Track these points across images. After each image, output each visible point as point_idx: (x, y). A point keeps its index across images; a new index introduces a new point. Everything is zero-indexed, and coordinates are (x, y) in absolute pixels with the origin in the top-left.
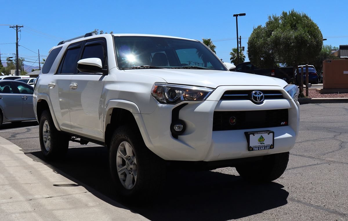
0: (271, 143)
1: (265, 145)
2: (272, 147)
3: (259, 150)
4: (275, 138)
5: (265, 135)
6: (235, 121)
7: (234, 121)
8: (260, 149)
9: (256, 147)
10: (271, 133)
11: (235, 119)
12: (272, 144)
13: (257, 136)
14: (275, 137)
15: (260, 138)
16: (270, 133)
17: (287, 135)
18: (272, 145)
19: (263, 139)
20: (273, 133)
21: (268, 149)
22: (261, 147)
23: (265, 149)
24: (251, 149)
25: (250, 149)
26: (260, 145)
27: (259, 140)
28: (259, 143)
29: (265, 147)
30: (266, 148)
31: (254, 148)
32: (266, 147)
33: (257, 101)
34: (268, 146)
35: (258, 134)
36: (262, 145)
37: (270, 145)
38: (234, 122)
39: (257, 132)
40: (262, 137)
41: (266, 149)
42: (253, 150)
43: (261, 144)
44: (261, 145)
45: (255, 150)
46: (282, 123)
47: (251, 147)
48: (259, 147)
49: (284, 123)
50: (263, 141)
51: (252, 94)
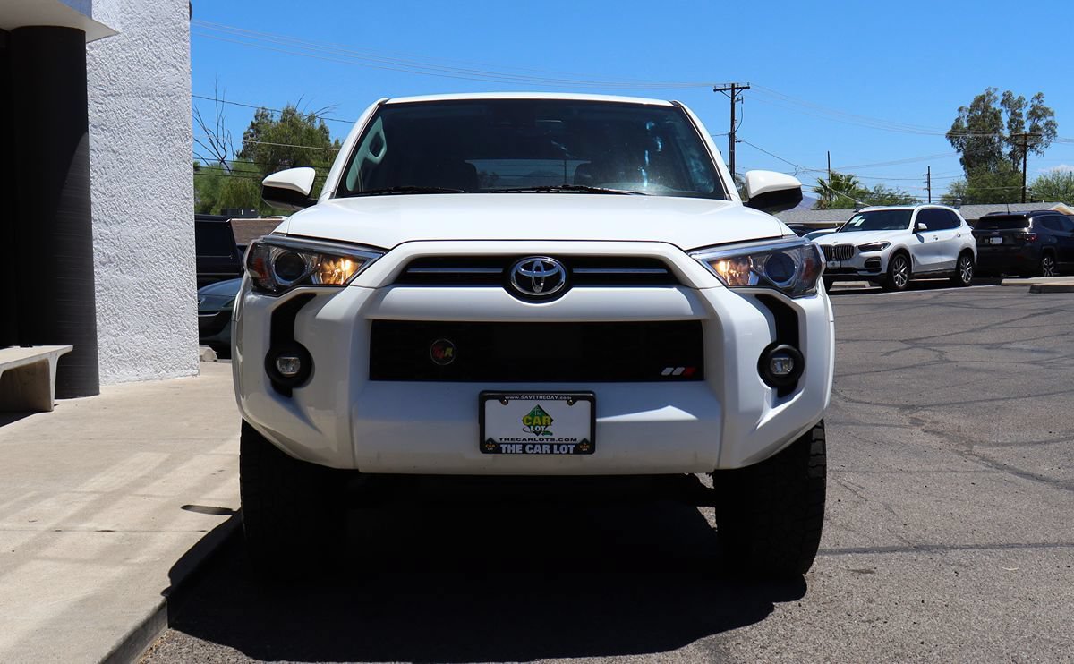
0: (582, 433)
1: (553, 440)
2: (587, 447)
3: (524, 452)
4: (598, 420)
5: (554, 407)
6: (452, 353)
7: (449, 352)
8: (530, 449)
9: (512, 442)
10: (578, 402)
11: (451, 346)
12: (588, 438)
13: (523, 407)
14: (600, 417)
15: (532, 414)
16: (575, 399)
17: (671, 413)
18: (585, 440)
19: (544, 418)
20: (593, 401)
21: (568, 452)
22: (534, 445)
23: (552, 452)
24: (491, 448)
25: (485, 445)
26: (533, 436)
27: (528, 421)
28: (527, 429)
29: (552, 445)
30: (558, 449)
31: (504, 446)
32: (559, 445)
33: (533, 291)
34: (567, 445)
35: (520, 399)
36: (541, 436)
37: (579, 441)
38: (448, 358)
39: (517, 395)
40: (541, 412)
41: (555, 451)
42: (498, 449)
43: (537, 434)
44: (537, 438)
45: (506, 452)
46: (667, 371)
47: (491, 439)
48: (527, 444)
49: (679, 371)
50: (547, 426)
51: (512, 268)
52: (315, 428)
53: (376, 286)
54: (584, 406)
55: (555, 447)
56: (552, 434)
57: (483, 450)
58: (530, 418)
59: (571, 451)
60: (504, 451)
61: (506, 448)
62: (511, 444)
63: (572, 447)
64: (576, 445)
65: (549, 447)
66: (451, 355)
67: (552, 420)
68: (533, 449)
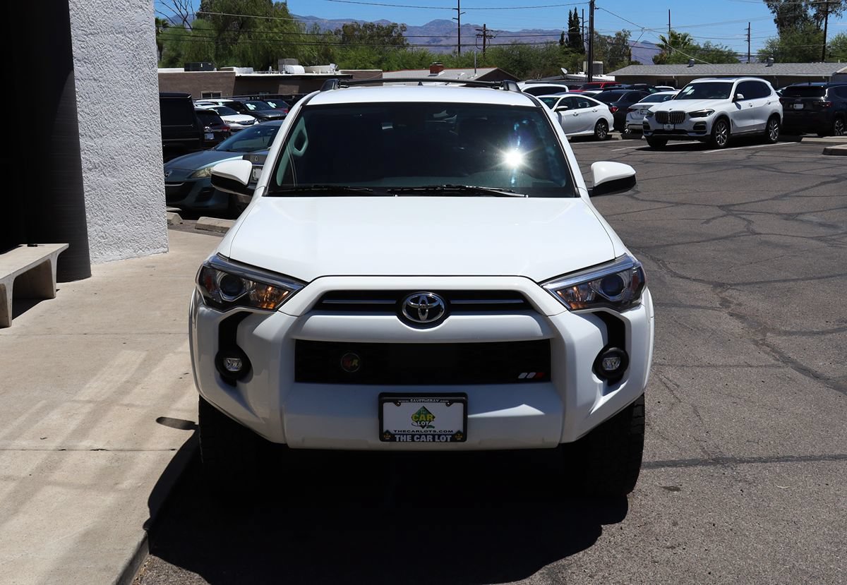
0: (457, 426)
1: (435, 431)
2: (462, 435)
3: (413, 440)
4: (469, 416)
5: (436, 407)
6: (358, 363)
7: (355, 362)
8: (417, 438)
9: (404, 433)
10: (454, 404)
11: (357, 358)
12: (462, 430)
13: (412, 407)
14: (471, 414)
15: (419, 413)
16: (451, 402)
17: (525, 410)
18: (459, 432)
19: (428, 416)
20: (465, 403)
21: (446, 441)
22: (420, 435)
23: (434, 441)
24: (388, 437)
25: (383, 435)
26: (420, 429)
27: (416, 418)
28: (415, 424)
29: (434, 436)
30: (439, 438)
31: (397, 437)
32: (439, 436)
33: (419, 319)
34: (445, 435)
35: (410, 401)
36: (425, 429)
37: (454, 432)
38: (354, 367)
39: (409, 396)
40: (425, 411)
41: (436, 440)
42: (393, 438)
43: (423, 427)
44: (423, 430)
45: (400, 441)
46: (522, 376)
47: (387, 431)
48: (415, 435)
49: (532, 375)
50: (430, 421)
51: (404, 301)
52: (254, 414)
53: (298, 315)
54: (458, 407)
55: (437, 437)
56: (434, 427)
57: (382, 439)
58: (417, 416)
59: (449, 440)
60: (398, 440)
61: (400, 438)
62: (403, 435)
63: (449, 437)
64: (452, 435)
65: (431, 436)
66: (357, 365)
67: (434, 417)
68: (420, 438)
